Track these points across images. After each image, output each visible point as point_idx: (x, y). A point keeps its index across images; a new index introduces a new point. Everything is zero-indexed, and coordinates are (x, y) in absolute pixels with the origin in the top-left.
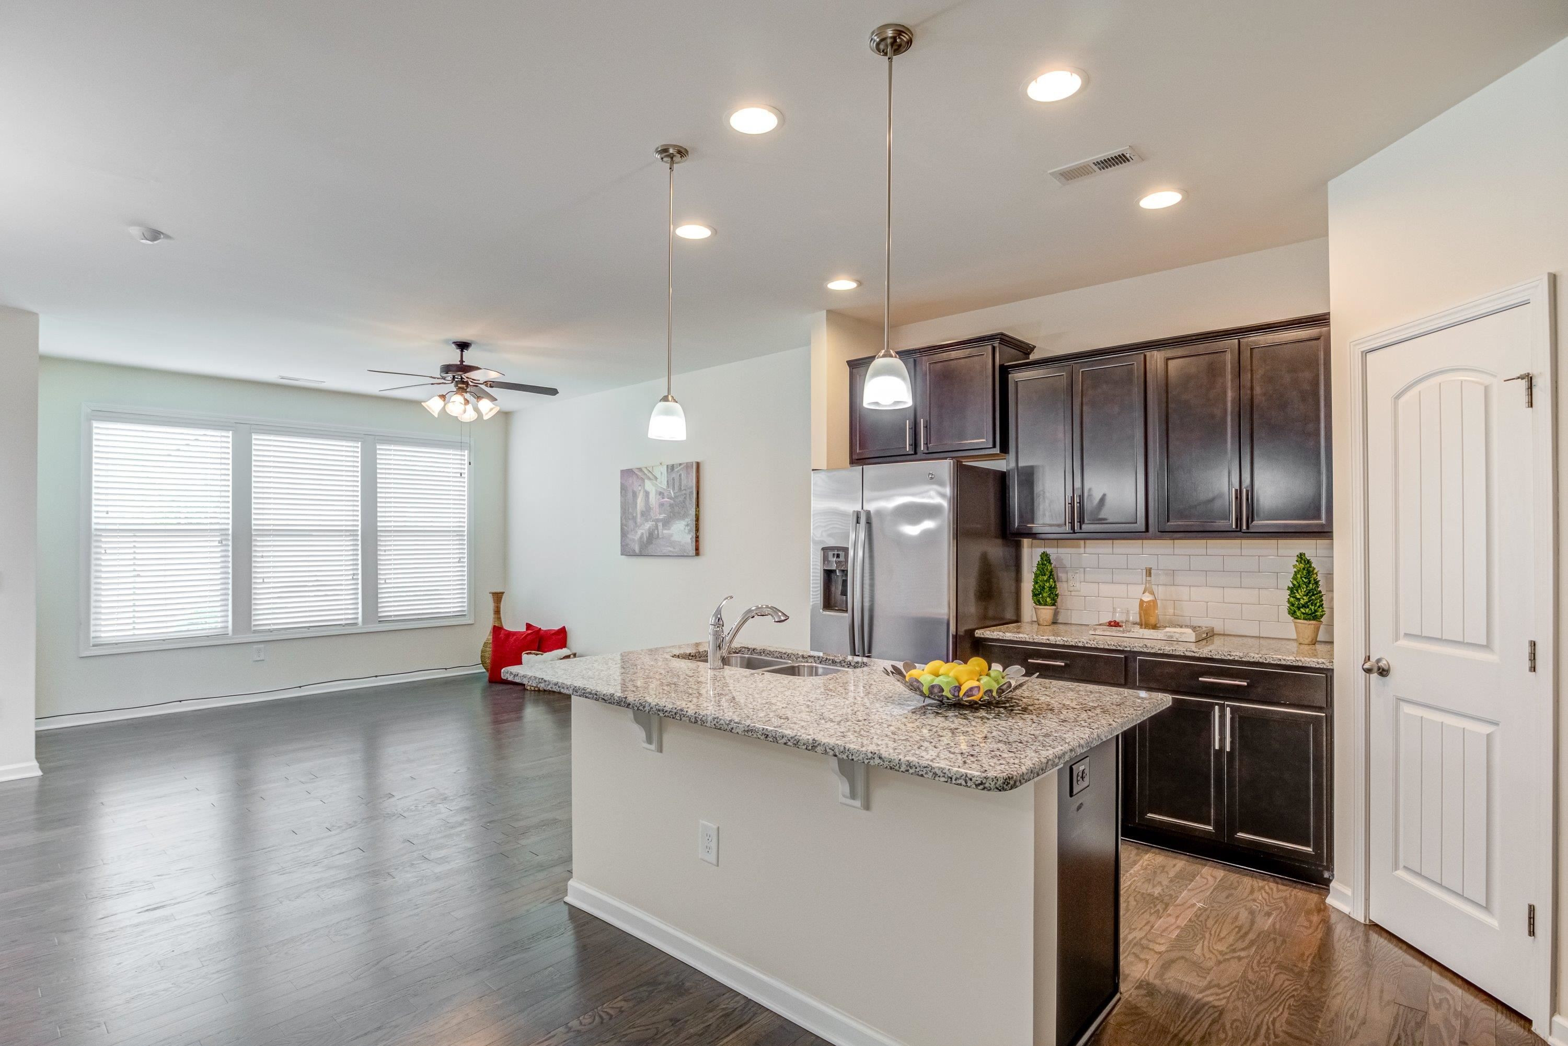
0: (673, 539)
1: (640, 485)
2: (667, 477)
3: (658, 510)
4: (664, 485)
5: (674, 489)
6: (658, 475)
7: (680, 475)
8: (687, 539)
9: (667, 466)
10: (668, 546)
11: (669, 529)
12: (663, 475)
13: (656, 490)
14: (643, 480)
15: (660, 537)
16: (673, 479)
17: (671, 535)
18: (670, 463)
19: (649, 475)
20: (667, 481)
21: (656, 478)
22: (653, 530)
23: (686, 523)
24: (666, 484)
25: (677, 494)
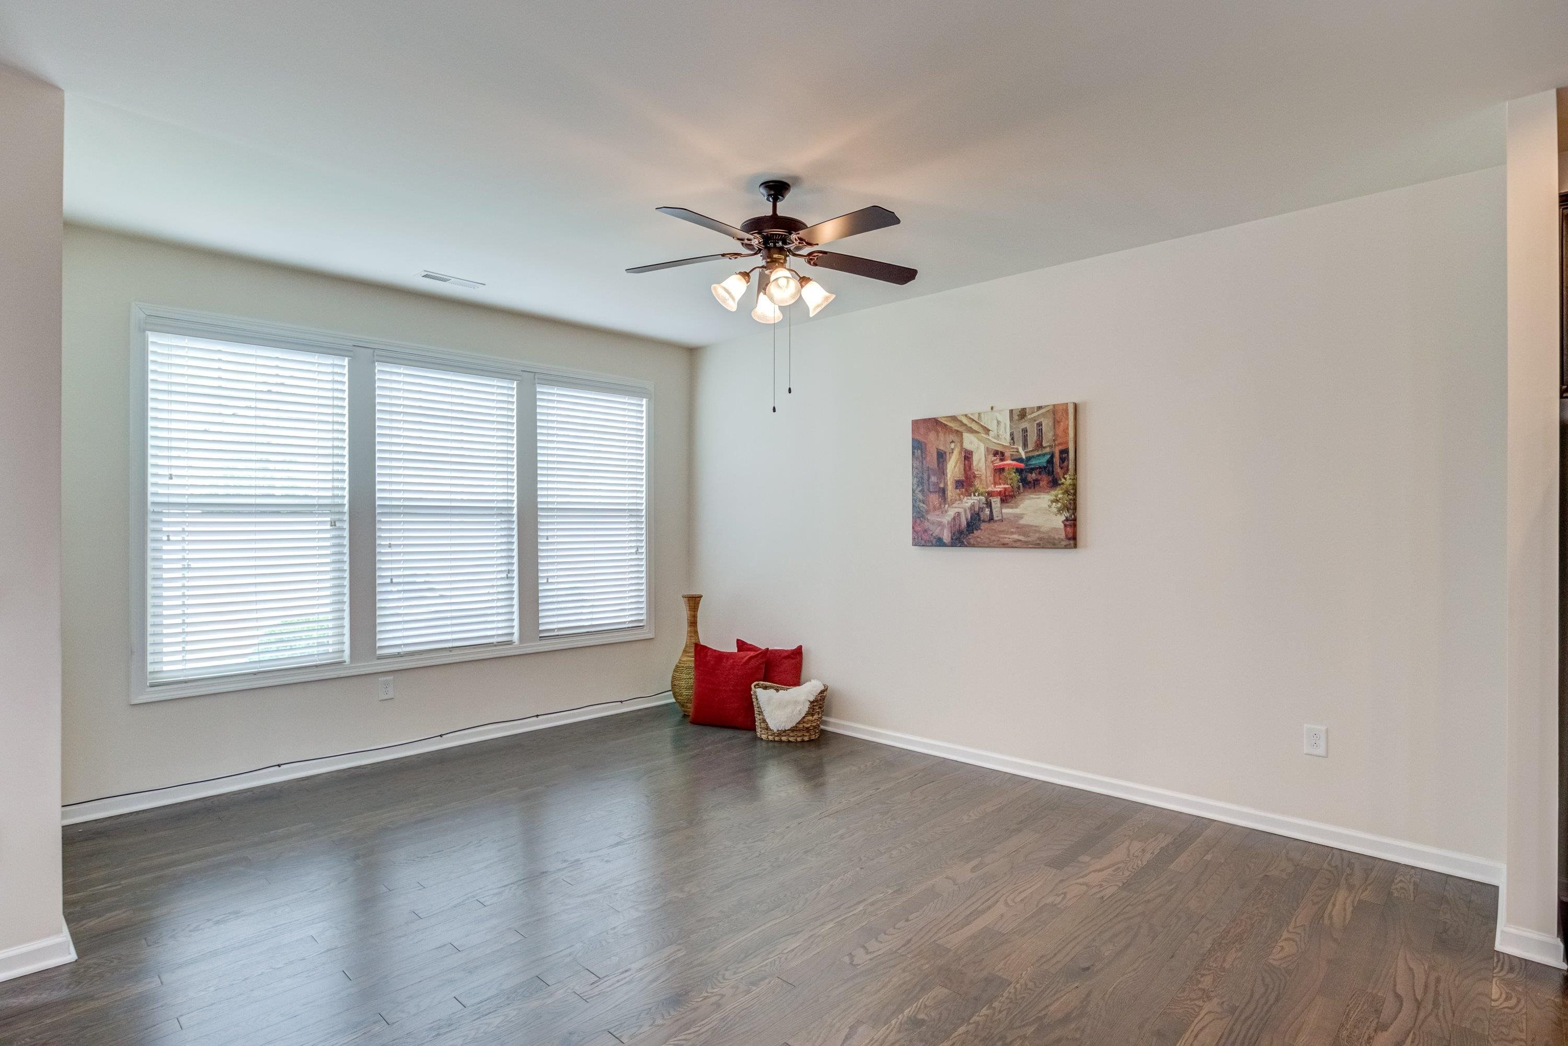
0: (1022, 522)
1: (953, 442)
2: (1011, 427)
3: (991, 478)
4: (1005, 440)
5: (1025, 445)
6: (992, 426)
7: (1040, 425)
8: (1058, 521)
9: (1011, 411)
10: (1012, 533)
11: (1016, 507)
12: (1002, 425)
13: (988, 450)
14: (959, 434)
15: (996, 518)
16: (1025, 431)
17: (1020, 516)
18: (1018, 406)
19: (975, 427)
20: (1012, 434)
21: (987, 431)
22: (981, 509)
23: (1053, 498)
24: (1008, 437)
25: (1030, 454)
